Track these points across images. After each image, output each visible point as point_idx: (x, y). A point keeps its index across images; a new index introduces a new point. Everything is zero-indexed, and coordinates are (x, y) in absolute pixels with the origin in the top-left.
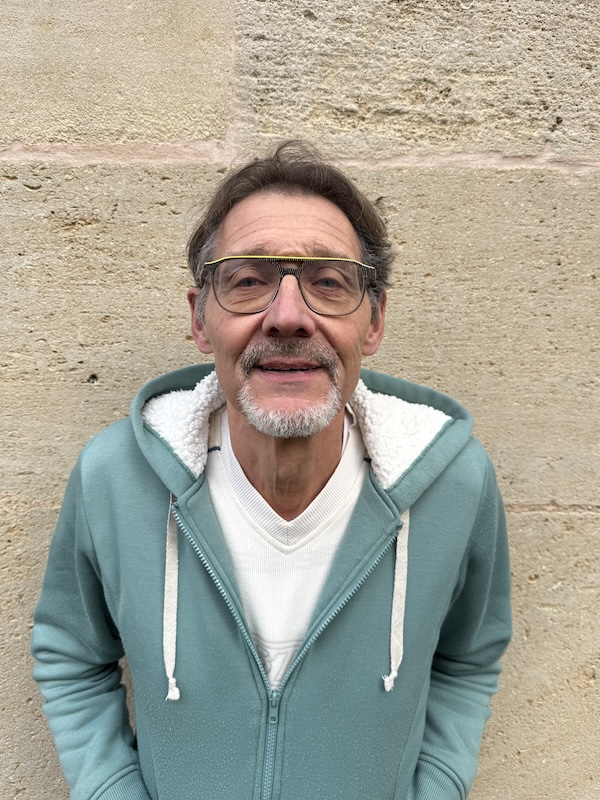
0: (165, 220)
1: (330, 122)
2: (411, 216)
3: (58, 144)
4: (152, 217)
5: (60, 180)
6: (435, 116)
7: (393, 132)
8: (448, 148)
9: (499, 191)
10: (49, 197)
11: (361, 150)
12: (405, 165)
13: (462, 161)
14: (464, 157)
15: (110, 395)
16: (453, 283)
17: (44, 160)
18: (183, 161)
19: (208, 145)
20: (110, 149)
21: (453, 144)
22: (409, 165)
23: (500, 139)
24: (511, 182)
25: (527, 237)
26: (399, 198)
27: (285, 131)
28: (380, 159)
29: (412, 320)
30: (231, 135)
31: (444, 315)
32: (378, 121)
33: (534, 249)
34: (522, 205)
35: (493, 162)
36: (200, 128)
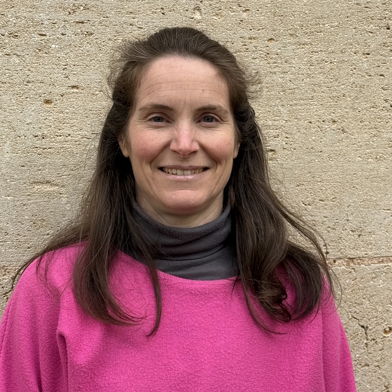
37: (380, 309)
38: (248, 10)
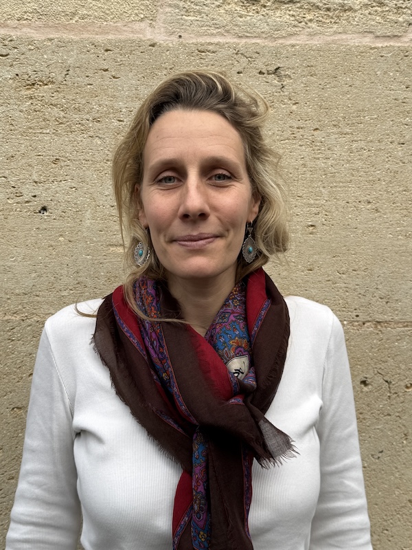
0: (107, 83)
1: (238, 9)
2: (302, 82)
3: (24, 22)
4: (97, 80)
5: (24, 50)
6: (321, 5)
7: (288, 17)
8: (331, 30)
9: (372, 63)
10: (14, 63)
11: (263, 30)
12: (297, 42)
13: (342, 39)
14: (344, 37)
15: (57, 223)
16: (337, 136)
17: (12, 34)
18: (122, 37)
19: (143, 25)
20: (65, 27)
21: (336, 26)
22: (301, 42)
23: (373, 23)
24: (382, 56)
25: (396, 99)
26: (293, 68)
27: (203, 15)
28: (278, 38)
29: (304, 165)
30: (160, 17)
31: (330, 162)
32: (277, 8)
33: (402, 109)
34: (391, 74)
35: (368, 40)
36: (137, 11)
37: (403, 367)
38: (297, 103)
